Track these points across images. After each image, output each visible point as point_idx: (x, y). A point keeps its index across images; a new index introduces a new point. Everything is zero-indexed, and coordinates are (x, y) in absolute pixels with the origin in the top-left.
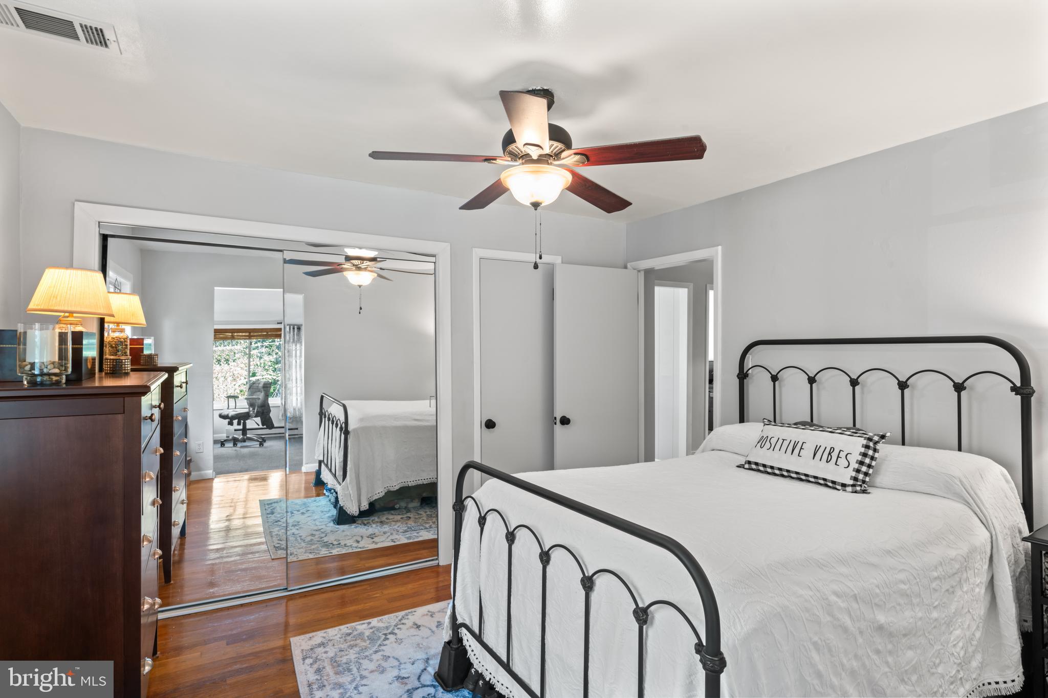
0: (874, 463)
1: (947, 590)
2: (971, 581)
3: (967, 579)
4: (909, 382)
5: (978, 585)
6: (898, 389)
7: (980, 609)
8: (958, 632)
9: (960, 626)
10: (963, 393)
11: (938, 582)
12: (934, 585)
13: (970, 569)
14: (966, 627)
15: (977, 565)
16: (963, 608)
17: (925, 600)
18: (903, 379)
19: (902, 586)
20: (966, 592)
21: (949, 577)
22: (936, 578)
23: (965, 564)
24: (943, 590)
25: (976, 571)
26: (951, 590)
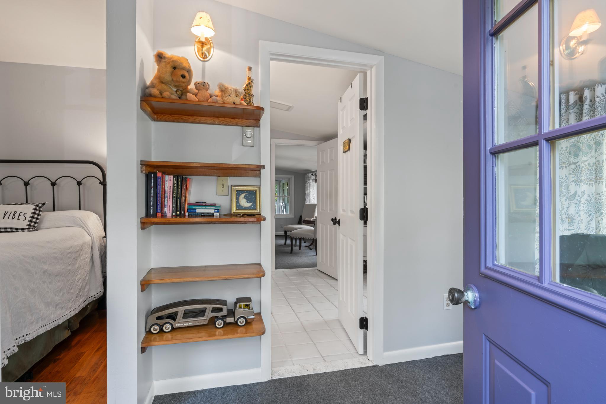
0: (39, 217)
1: (74, 258)
2: (84, 256)
3: (82, 255)
4: (56, 182)
5: (87, 258)
6: (51, 186)
7: (88, 268)
8: (79, 276)
9: (80, 274)
10: (81, 186)
11: (70, 254)
12: (69, 255)
13: (83, 251)
14: (82, 274)
15: (86, 250)
16: (81, 266)
17: (65, 262)
18: (53, 181)
19: (55, 255)
20: (82, 260)
21: (75, 253)
22: (70, 253)
23: (82, 248)
24: (73, 258)
25: (86, 252)
26: (76, 258)
